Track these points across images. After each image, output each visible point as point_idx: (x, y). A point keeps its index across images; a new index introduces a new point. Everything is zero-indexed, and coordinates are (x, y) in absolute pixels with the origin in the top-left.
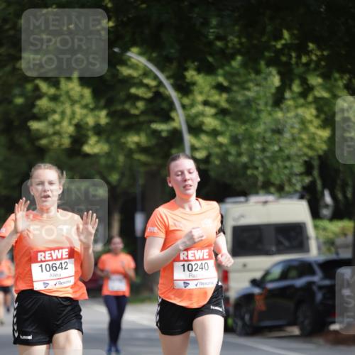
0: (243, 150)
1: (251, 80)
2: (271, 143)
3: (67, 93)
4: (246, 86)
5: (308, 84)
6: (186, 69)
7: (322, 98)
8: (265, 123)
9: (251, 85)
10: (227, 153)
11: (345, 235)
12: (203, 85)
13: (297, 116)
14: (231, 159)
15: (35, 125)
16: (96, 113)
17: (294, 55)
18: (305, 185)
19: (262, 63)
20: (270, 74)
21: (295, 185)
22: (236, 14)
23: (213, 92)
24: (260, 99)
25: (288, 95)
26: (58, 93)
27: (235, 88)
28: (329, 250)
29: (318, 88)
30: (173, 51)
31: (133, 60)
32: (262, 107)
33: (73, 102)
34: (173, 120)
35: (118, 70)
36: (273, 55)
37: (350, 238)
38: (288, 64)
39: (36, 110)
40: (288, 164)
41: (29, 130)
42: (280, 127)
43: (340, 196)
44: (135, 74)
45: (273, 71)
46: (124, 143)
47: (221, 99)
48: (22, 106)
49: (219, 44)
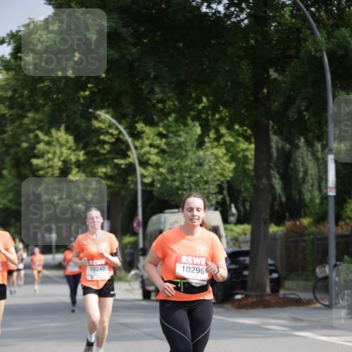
0: (176, 177)
1: (182, 130)
2: (195, 172)
3: (57, 139)
4: (179, 133)
5: (219, 133)
6: (137, 122)
7: (229, 142)
8: (191, 159)
9: (182, 133)
10: (166, 179)
11: (245, 234)
12: (150, 133)
13: (212, 153)
14: (169, 183)
15: (35, 161)
16: (77, 152)
17: (210, 112)
18: (218, 200)
19: (189, 118)
20: (194, 126)
21: (212, 200)
22: (172, 86)
23: (156, 137)
24: (187, 142)
25: (206, 139)
26: (51, 139)
27: (171, 135)
28: (235, 244)
29: (227, 135)
30: (129, 110)
31: (103, 117)
32: (189, 148)
33: (61, 145)
34: (129, 157)
35: (91, 124)
36: (196, 113)
37: (248, 236)
38: (206, 119)
39: (36, 151)
40: (206, 186)
41: (31, 164)
42: (201, 161)
43: (242, 209)
44: (103, 126)
45: (197, 124)
46: (96, 173)
47: (162, 143)
48: (26, 148)
49: (160, 106)
